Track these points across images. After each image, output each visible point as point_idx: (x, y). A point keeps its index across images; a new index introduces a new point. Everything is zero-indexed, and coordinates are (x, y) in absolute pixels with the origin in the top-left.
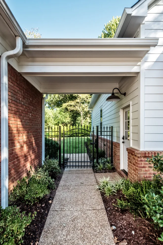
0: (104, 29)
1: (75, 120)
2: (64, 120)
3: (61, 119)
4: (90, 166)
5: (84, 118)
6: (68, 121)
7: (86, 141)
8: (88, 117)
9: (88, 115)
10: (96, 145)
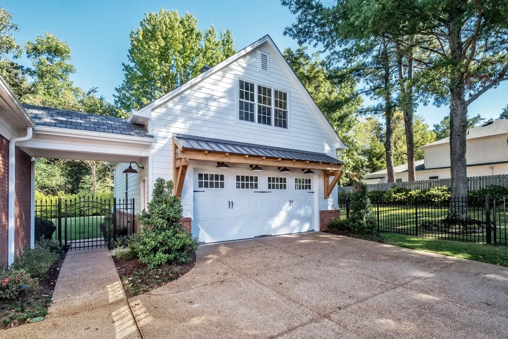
0: (144, 20)
1: (78, 180)
2: (47, 181)
3: (38, 180)
4: (105, 245)
5: (101, 179)
6: (59, 183)
7: (103, 221)
8: (110, 177)
9: (108, 173)
10: (113, 220)
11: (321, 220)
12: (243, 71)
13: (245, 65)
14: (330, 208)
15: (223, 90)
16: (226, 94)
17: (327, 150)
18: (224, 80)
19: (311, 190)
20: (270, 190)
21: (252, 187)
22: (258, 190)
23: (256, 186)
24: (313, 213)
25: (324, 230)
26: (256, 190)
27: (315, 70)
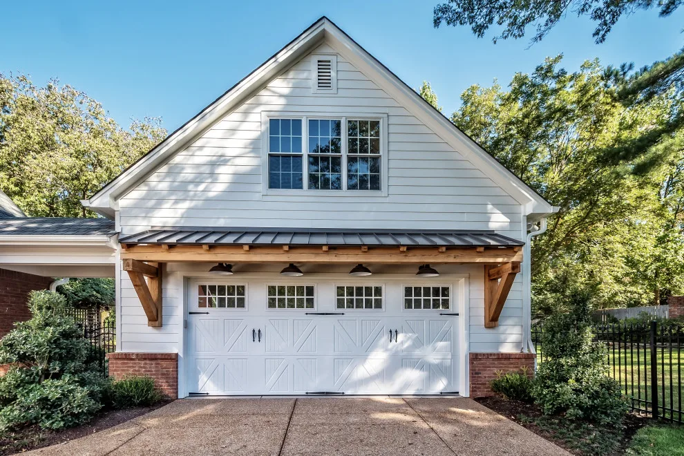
11: (474, 374)
12: (282, 101)
13: (286, 91)
14: (507, 349)
15: (242, 143)
16: (247, 150)
17: (498, 221)
18: (245, 126)
19: (451, 310)
20: (340, 310)
21: (300, 305)
22: (314, 310)
23: (310, 303)
24: (454, 356)
25: (479, 394)
26: (310, 310)
27: (591, 93)
